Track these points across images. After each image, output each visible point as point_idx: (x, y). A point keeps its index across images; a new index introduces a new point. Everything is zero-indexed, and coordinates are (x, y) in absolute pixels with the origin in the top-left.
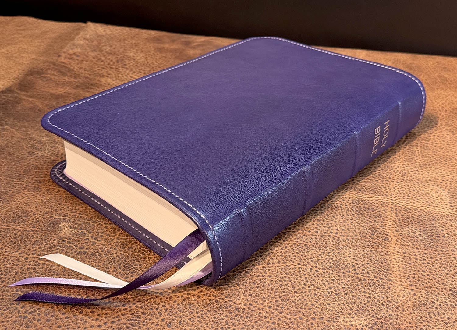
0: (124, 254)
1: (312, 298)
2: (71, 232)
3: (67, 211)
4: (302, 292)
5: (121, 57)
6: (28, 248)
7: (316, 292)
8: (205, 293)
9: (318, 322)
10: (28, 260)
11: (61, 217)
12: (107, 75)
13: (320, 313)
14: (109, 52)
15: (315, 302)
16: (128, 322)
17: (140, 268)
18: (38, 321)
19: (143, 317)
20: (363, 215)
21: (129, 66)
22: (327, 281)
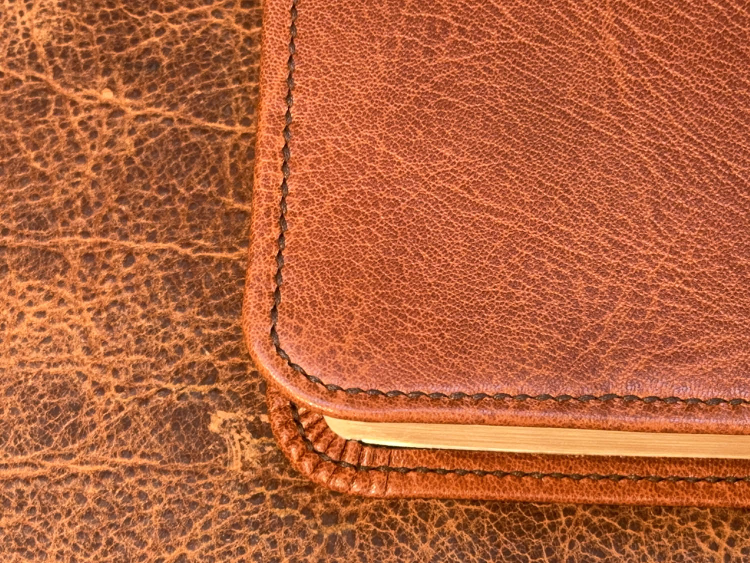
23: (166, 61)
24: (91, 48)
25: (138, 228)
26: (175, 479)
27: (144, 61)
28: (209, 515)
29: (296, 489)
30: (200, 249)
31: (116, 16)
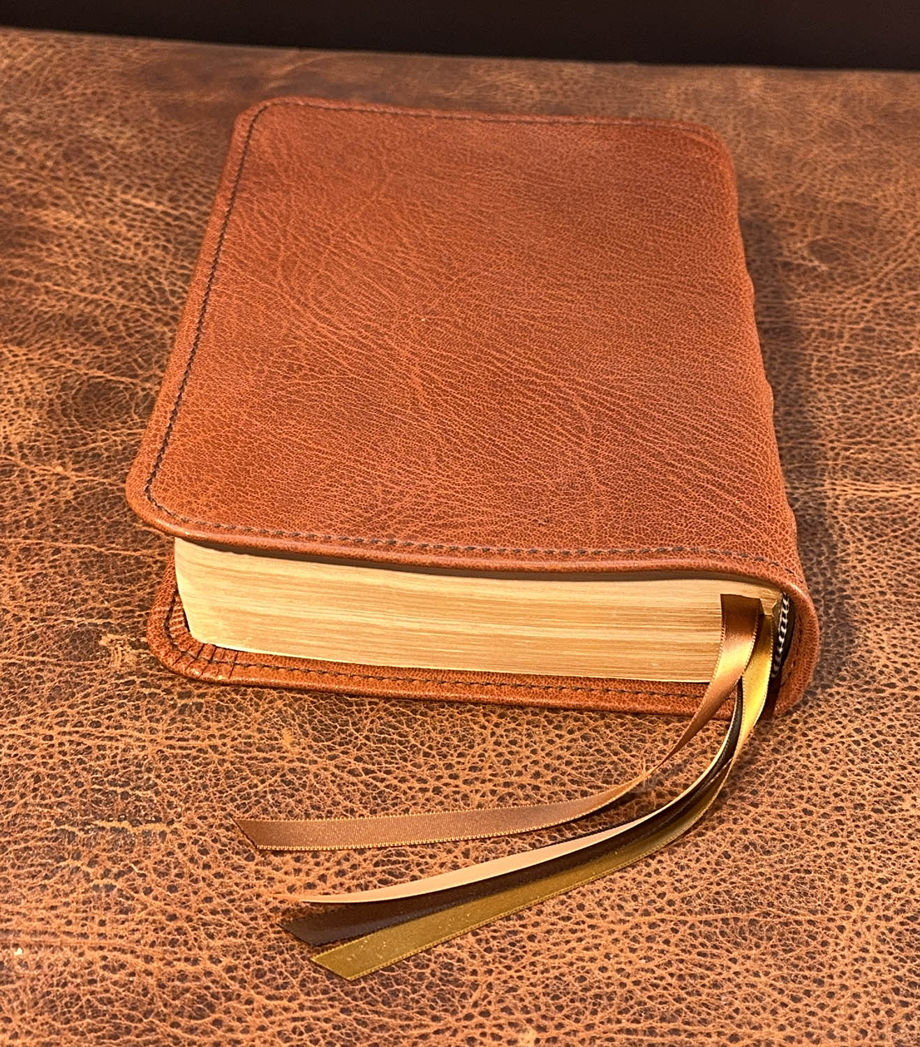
0: (301, 699)
1: (820, 760)
2: (139, 656)
3: (102, 602)
4: (791, 749)
5: (71, 142)
6: (40, 711)
7: (825, 745)
8: (549, 779)
9: (852, 815)
10: (55, 742)
11: (94, 621)
12: (50, 199)
13: (851, 794)
14: (30, 128)
15: (832, 768)
16: (380, 868)
17: (358, 731)
18: (148, 891)
19: (412, 853)
20: (885, 538)
21: (107, 169)
22: (845, 716)
23: (106, 454)
24: (52, 446)
25: (66, 537)
26: (67, 670)
27: (90, 454)
28: (90, 690)
29: (160, 679)
30: (112, 549)
31: (74, 432)
